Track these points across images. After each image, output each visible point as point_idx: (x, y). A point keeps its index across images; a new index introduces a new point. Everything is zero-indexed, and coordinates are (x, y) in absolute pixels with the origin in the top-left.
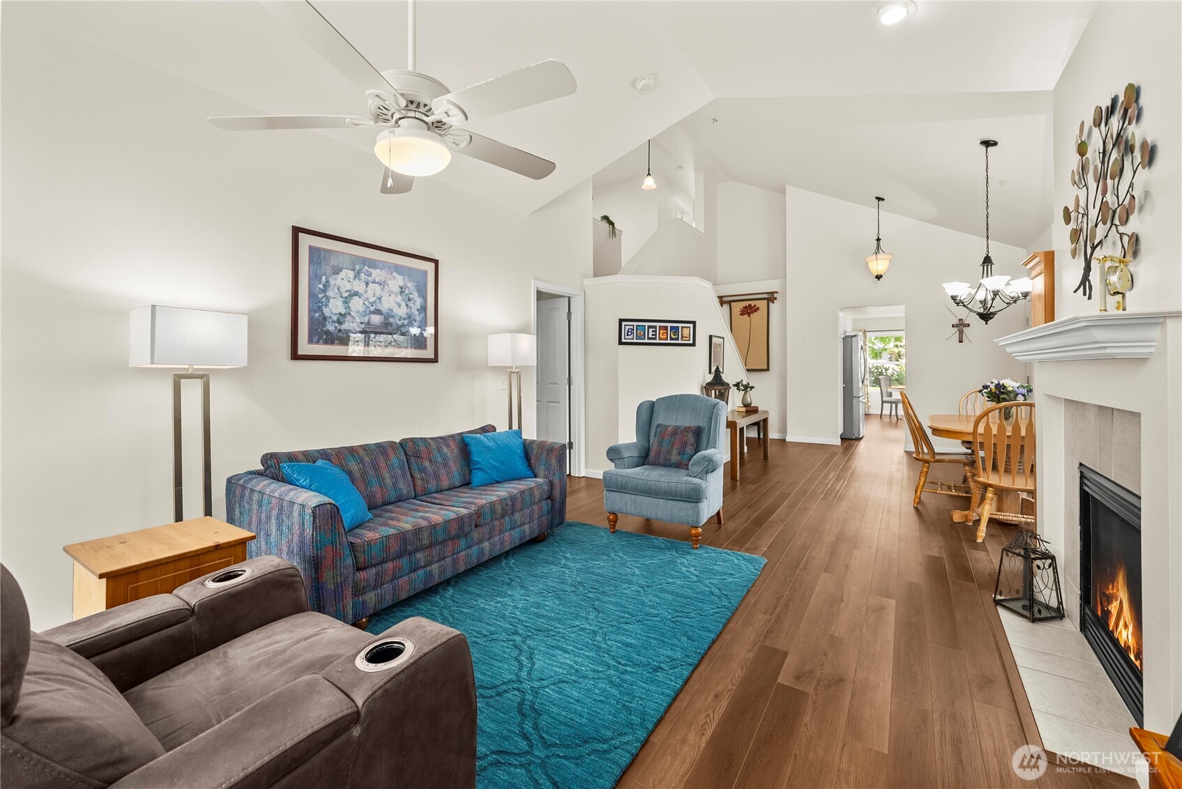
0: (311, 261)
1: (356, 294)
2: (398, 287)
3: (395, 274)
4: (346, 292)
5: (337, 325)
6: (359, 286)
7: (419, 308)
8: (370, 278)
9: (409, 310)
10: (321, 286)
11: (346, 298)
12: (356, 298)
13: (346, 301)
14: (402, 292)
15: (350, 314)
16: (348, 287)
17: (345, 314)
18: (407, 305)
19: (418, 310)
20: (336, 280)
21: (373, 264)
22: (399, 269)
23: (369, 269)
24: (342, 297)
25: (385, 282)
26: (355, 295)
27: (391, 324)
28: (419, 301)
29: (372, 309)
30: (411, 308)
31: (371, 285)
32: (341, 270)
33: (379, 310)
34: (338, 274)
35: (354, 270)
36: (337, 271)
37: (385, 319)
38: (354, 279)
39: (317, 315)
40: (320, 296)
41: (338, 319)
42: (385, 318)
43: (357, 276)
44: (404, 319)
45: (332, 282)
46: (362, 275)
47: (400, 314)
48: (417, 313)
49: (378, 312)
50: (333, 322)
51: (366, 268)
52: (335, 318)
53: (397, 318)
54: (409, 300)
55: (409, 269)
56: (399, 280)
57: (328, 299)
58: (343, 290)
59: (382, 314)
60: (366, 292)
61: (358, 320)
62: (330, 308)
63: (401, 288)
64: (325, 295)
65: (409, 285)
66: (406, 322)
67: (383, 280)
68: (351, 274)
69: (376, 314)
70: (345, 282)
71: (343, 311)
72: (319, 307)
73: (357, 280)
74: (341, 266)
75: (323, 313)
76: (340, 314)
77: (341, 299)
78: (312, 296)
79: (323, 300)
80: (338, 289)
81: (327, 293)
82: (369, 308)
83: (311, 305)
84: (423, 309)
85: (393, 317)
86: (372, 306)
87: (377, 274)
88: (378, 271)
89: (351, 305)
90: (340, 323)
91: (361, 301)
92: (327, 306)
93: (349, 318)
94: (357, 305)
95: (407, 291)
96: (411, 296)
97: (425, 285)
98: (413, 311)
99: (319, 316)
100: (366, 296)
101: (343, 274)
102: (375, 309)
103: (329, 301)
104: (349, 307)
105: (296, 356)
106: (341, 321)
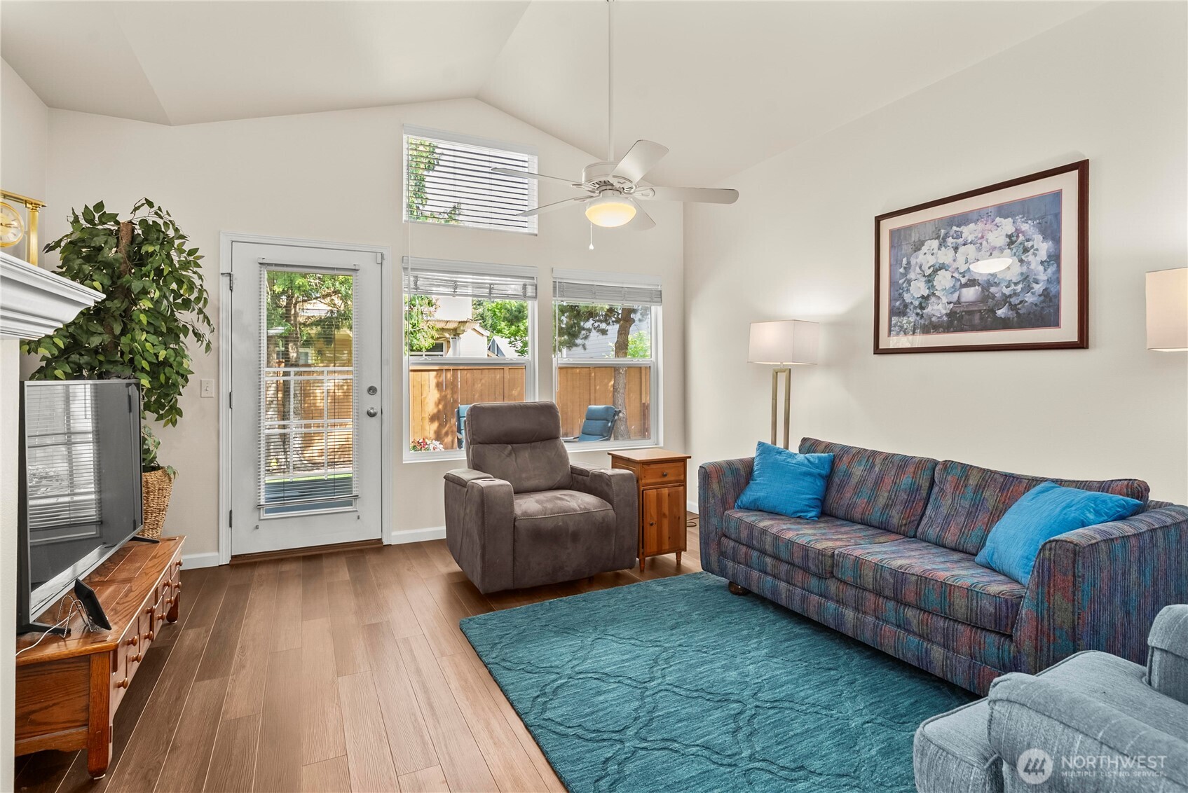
0: (892, 246)
1: (943, 267)
2: (1004, 237)
3: (998, 220)
4: (929, 268)
5: (919, 311)
6: (945, 256)
7: (1045, 258)
8: (960, 241)
9: (1025, 267)
10: (902, 270)
11: (930, 275)
12: (943, 271)
13: (930, 280)
14: (1011, 243)
15: (934, 294)
16: (932, 260)
17: (928, 296)
18: (1021, 261)
19: (1042, 263)
20: (917, 258)
21: (963, 220)
22: (1004, 211)
23: (958, 229)
24: (924, 276)
25: (982, 237)
26: (940, 269)
27: (994, 297)
28: (1043, 248)
29: (963, 281)
30: (1029, 263)
31: (962, 249)
32: (922, 243)
33: (975, 280)
34: (919, 249)
35: (938, 238)
36: (918, 247)
37: (983, 291)
38: (939, 249)
39: (898, 303)
40: (901, 282)
41: (920, 304)
42: (983, 288)
43: (943, 244)
44: (1016, 284)
45: (913, 261)
46: (950, 240)
47: (1008, 278)
48: (1041, 268)
49: (972, 283)
50: (915, 308)
51: (955, 228)
52: (916, 303)
53: (1003, 285)
54: (1026, 250)
55: (1023, 202)
56: (1007, 226)
57: (909, 282)
58: (925, 267)
59: (979, 284)
60: (954, 261)
61: (945, 300)
62: (911, 292)
63: (1010, 236)
64: (906, 279)
65: (1025, 227)
66: (1019, 288)
67: (980, 235)
68: (935, 243)
69: (970, 286)
70: (929, 257)
71: (926, 293)
72: (900, 294)
73: (943, 248)
74: (922, 239)
75: (904, 300)
76: (923, 297)
77: (924, 279)
78: (893, 283)
79: (904, 285)
80: (920, 268)
81: (908, 277)
82: (959, 280)
83: (892, 294)
84: (1055, 258)
85: (997, 284)
86: (964, 277)
87: (968, 231)
88: (972, 226)
89: (935, 283)
90: (922, 308)
91: (948, 275)
92: (908, 291)
93: (933, 299)
94: (943, 281)
95: (1021, 238)
96: (1029, 244)
97: (1058, 216)
98: (1032, 267)
99: (900, 304)
100: (955, 265)
101: (924, 249)
102: (969, 280)
103: (910, 285)
104: (933, 286)
105: (878, 351)
106: (923, 305)
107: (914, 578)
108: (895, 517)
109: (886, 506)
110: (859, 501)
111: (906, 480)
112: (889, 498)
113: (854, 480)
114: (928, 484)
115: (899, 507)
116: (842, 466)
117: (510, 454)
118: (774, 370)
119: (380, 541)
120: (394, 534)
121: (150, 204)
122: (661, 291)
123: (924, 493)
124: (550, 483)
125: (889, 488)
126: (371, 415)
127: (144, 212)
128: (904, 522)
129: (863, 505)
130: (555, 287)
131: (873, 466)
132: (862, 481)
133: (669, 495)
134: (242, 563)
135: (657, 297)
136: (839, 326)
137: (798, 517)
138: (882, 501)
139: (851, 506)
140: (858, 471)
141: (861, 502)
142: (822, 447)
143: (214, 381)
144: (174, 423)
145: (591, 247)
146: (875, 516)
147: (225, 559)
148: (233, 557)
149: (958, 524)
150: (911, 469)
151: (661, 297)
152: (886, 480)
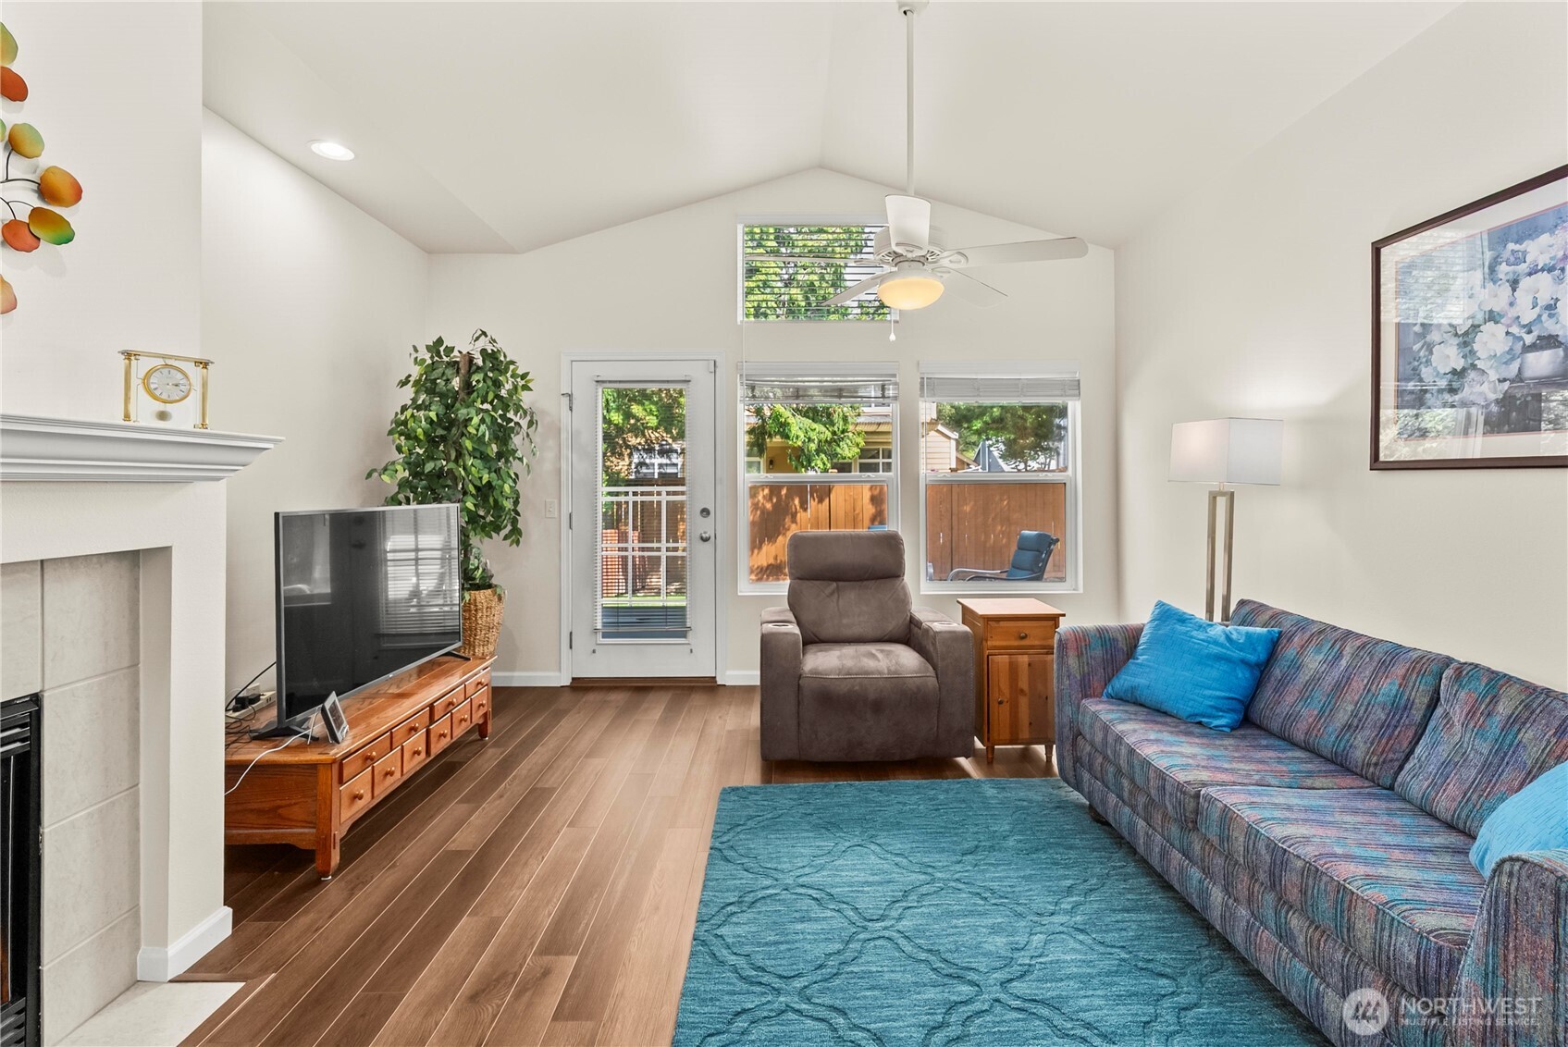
0: (1401, 288)
1: (1490, 317)
4: (1466, 321)
5: (1447, 396)
6: (1495, 298)
8: (1523, 268)
11: (1466, 333)
12: (1487, 326)
13: (1466, 341)
15: (1474, 366)
16: (1470, 307)
17: (1464, 370)
21: (1527, 229)
23: (1517, 247)
24: (1456, 335)
26: (1486, 321)
29: (1529, 339)
31: (1525, 283)
33: (1551, 337)
35: (1480, 266)
38: (1484, 286)
39: (1411, 385)
40: (1416, 347)
41: (1450, 384)
43: (1490, 276)
46: (1503, 269)
49: (1546, 342)
50: (1440, 391)
51: (1512, 246)
52: (1443, 383)
57: (1430, 347)
58: (1459, 320)
59: (1560, 345)
60: (1512, 305)
61: (1493, 376)
62: (1434, 365)
64: (1425, 342)
67: (1558, 255)
69: (1542, 348)
71: (1459, 364)
72: (1414, 369)
73: (1491, 285)
75: (1421, 379)
76: (1454, 372)
77: (1456, 341)
78: (1401, 351)
79: (1422, 354)
80: (1450, 321)
81: (1429, 338)
82: (1521, 338)
83: (1401, 369)
86: (1529, 332)
87: (1538, 249)
88: (1544, 238)
89: (1476, 347)
90: (1453, 391)
91: (1500, 330)
92: (1428, 362)
93: (1472, 375)
94: (1491, 341)
99: (1415, 386)
100: (1512, 313)
102: (1540, 338)
103: (1431, 353)
104: (1472, 352)
105: (1376, 463)
106: (1455, 385)
107: (1300, 864)
108: (1360, 749)
109: (1348, 727)
110: (1304, 712)
111: (1388, 687)
112: (1354, 715)
113: (1303, 677)
114: (1426, 700)
115: (1368, 733)
116: (1290, 652)
117: (832, 594)
118: (1210, 492)
119: (714, 678)
120: (729, 673)
121: (484, 333)
122: (1079, 381)
123: (1417, 715)
124: (878, 634)
125: (1356, 698)
126: (705, 540)
127: (483, 343)
128: (1374, 759)
129: (1311, 720)
130: (922, 385)
131: (1339, 656)
132: (1315, 680)
133: (1029, 665)
134: (581, 686)
135: (1075, 387)
136: (1316, 424)
137: (1194, 724)
138: (1342, 717)
139: (1292, 717)
140: (1313, 662)
141: (1308, 713)
142: (1266, 616)
143: (556, 501)
144: (518, 543)
145: (893, 337)
146: (1327, 741)
147: (567, 682)
148: (573, 679)
149: (1462, 782)
150: (1399, 670)
151: (1079, 389)
152: (1354, 684)
